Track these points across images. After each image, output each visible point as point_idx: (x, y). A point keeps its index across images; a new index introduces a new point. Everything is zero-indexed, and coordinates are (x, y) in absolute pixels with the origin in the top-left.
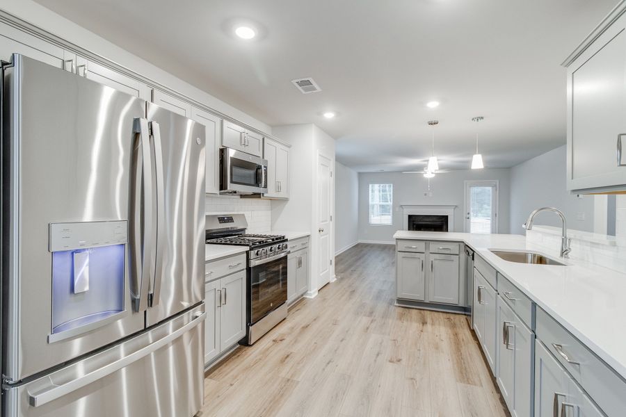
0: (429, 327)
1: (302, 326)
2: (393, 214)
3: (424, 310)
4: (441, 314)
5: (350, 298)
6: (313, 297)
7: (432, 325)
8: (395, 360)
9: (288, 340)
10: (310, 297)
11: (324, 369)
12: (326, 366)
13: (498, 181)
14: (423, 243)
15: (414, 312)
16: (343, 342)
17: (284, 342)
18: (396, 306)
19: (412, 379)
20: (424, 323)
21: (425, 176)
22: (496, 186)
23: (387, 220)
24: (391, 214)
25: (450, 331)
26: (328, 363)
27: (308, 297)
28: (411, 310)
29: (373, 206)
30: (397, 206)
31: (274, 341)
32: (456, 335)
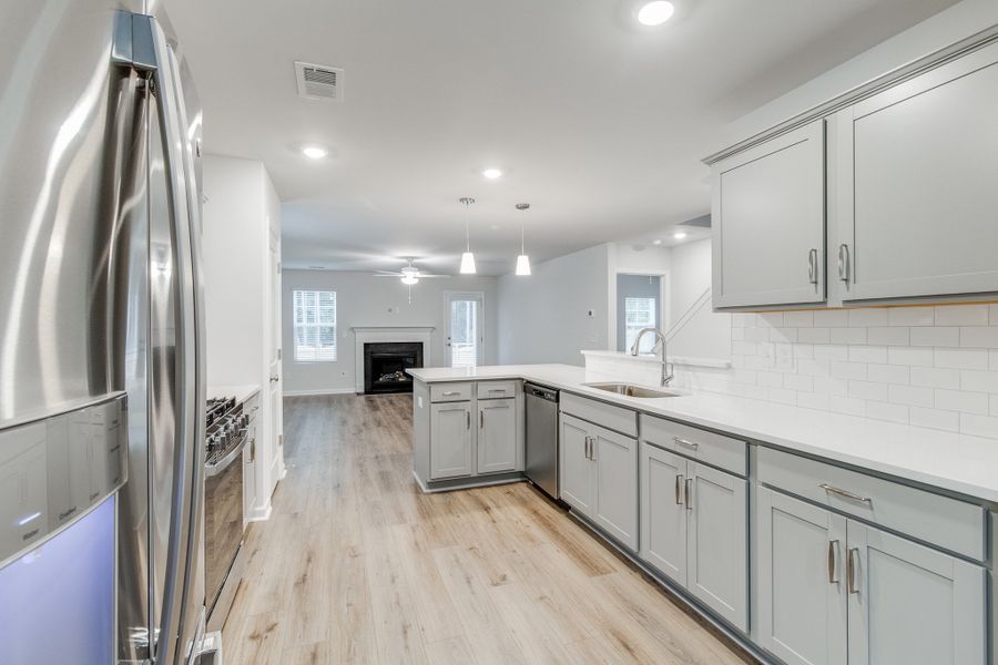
0: (496, 512)
1: (291, 583)
2: (338, 342)
3: (469, 489)
4: (494, 488)
5: (343, 500)
6: (266, 517)
7: (498, 507)
8: (498, 581)
9: (285, 622)
10: (262, 519)
11: (407, 647)
12: (405, 638)
13: (483, 294)
14: (469, 386)
15: (459, 495)
16: (397, 580)
17: (277, 629)
18: (427, 494)
19: (542, 598)
20: (487, 509)
21: (403, 280)
22: (481, 300)
23: (328, 353)
24: (335, 342)
25: (526, 510)
26: (405, 632)
27: (255, 519)
28: (453, 494)
29: (300, 329)
30: (345, 329)
31: (253, 637)
32: (535, 512)
